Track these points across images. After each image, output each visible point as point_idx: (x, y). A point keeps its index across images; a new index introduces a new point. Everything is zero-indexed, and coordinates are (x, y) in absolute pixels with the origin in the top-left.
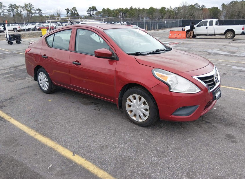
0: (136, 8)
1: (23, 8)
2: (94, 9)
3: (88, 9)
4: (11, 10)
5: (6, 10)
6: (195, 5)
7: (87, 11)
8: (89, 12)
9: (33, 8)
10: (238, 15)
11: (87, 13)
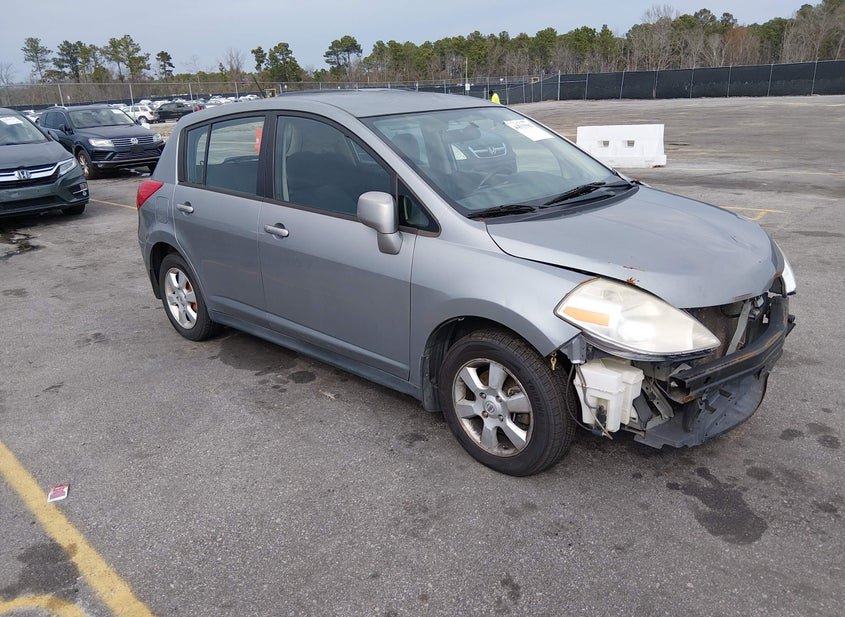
0: (492, 35)
1: (103, 52)
2: (349, 45)
3: (330, 48)
4: (67, 61)
5: (51, 64)
6: (696, 15)
7: (328, 54)
8: (333, 58)
9: (138, 50)
11: (327, 62)
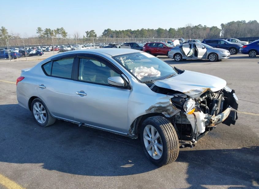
6: (198, 26)
10: (236, 33)
